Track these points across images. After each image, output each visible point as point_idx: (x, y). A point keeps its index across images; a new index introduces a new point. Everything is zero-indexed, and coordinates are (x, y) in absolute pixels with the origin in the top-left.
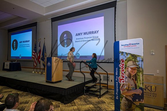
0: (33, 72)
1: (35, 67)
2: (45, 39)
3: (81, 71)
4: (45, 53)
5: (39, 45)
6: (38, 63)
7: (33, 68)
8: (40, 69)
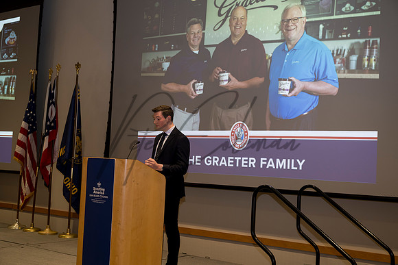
0: (16, 226)
1: (26, 201)
2: (78, 66)
3: (254, 236)
4: (76, 138)
5: (51, 96)
6: (41, 182)
7: (18, 209)
8: (49, 213)
